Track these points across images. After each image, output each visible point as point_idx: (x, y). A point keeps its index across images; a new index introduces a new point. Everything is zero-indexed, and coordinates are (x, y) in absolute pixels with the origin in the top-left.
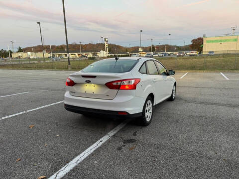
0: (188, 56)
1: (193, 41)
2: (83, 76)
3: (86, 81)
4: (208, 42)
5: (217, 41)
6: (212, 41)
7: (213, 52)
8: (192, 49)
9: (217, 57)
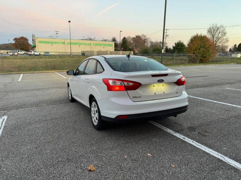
0: (9, 55)
1: (15, 39)
2: (153, 76)
3: (159, 81)
4: (41, 42)
5: (48, 42)
6: (44, 42)
7: (48, 53)
8: (16, 48)
9: (55, 58)
